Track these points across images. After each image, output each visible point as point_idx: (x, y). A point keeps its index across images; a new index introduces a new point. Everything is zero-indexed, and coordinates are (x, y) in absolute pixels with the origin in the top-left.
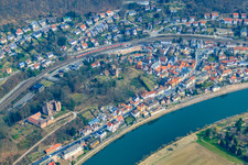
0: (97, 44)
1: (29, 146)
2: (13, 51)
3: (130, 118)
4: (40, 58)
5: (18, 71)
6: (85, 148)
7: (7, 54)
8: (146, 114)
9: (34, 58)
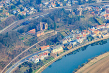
0: (61, 5)
1: (31, 45)
2: (8, 4)
3: (90, 37)
4: (26, 9)
5: (13, 15)
6: (64, 49)
7: (4, 5)
8: (100, 36)
9: (21, 9)
